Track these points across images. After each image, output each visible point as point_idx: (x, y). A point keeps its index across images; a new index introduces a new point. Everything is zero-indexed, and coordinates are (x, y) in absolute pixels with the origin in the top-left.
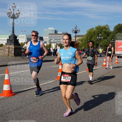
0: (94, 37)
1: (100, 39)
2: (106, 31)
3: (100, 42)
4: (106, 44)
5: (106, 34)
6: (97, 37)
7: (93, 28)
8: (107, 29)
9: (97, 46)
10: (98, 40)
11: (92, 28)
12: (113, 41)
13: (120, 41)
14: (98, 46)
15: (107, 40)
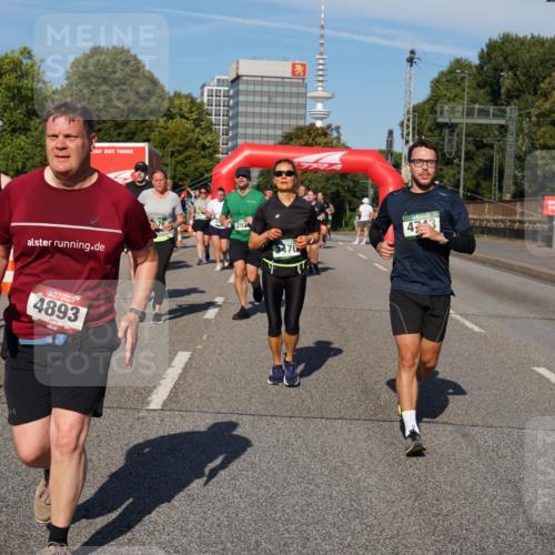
2: (19, 89)
5: (22, 103)
8: (24, 75)
13: (103, 148)
15: (29, 141)
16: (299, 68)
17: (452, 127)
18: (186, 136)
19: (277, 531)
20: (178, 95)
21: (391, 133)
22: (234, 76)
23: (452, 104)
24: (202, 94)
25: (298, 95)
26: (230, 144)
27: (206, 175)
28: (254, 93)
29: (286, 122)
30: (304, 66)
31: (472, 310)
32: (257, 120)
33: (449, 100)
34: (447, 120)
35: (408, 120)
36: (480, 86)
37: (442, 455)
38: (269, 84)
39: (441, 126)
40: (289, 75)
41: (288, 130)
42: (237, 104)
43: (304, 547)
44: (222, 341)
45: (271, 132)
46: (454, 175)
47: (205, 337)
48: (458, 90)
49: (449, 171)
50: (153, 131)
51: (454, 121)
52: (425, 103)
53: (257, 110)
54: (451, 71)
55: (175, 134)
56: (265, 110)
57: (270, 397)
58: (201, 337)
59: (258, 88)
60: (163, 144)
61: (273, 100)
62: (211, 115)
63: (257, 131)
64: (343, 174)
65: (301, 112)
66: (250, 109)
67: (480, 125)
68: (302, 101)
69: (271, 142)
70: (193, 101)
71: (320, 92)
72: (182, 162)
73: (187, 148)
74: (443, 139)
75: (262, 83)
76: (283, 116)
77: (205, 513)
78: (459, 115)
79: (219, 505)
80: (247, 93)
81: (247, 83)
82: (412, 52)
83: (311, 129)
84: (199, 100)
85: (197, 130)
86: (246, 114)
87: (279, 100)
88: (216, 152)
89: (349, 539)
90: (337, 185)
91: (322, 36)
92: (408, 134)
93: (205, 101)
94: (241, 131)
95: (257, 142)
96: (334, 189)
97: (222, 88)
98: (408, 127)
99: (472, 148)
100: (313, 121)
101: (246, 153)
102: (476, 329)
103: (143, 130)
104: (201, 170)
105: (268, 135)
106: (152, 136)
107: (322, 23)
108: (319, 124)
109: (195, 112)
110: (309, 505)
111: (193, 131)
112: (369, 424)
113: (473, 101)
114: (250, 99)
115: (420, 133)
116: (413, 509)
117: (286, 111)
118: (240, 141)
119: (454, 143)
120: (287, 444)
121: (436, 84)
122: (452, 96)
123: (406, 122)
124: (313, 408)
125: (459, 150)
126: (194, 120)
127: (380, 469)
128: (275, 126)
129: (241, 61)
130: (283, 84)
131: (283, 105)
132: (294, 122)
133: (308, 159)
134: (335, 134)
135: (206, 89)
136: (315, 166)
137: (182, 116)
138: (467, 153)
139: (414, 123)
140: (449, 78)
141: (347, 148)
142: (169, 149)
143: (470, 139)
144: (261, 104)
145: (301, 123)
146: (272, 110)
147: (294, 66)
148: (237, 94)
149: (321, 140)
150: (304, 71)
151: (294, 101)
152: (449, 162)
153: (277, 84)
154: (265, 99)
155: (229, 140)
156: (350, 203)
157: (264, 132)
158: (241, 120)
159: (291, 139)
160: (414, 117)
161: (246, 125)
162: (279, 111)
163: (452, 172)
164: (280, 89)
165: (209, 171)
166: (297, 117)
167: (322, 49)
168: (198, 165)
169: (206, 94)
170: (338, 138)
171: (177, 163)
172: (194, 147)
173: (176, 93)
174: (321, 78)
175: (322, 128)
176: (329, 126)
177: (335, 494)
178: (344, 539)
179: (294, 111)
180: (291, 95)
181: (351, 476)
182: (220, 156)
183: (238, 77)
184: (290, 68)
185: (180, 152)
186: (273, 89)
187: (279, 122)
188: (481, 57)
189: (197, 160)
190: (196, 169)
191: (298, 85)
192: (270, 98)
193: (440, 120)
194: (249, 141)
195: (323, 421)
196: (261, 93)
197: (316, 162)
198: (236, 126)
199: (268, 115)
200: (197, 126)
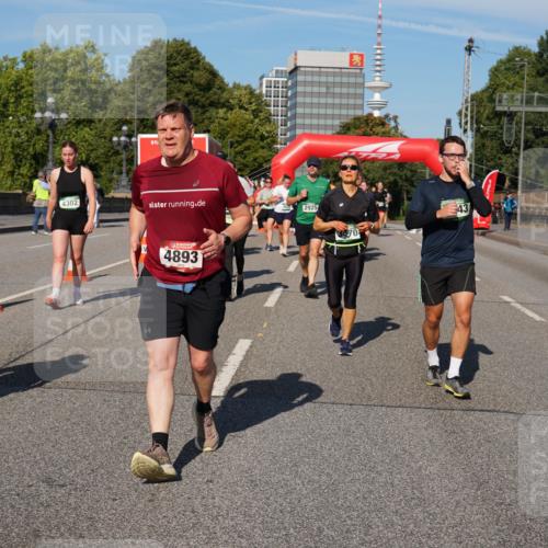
0: (16, 111)
1: (52, 125)
3: (54, 143)
4: (88, 155)
6: (33, 112)
7: (11, 56)
9: (38, 163)
10: (39, 132)
11: (5, 58)
12: (130, 136)
14: (44, 164)
15: (93, 132)
16: (357, 59)
17: (511, 115)
18: (244, 127)
19: (339, 518)
20: (237, 87)
21: (449, 122)
22: (293, 67)
23: (511, 92)
24: (261, 85)
25: (356, 85)
26: (289, 134)
27: (265, 166)
28: (312, 84)
29: (344, 112)
30: (362, 56)
31: (532, 299)
32: (315, 111)
33: (508, 88)
34: (506, 109)
35: (467, 109)
36: (540, 74)
37: (504, 444)
38: (327, 74)
39: (499, 115)
40: (347, 65)
41: (345, 121)
42: (295, 95)
43: (366, 535)
44: (282, 330)
45: (329, 122)
46: (512, 164)
47: (265, 325)
48: (517, 78)
49: (507, 160)
50: (213, 122)
51: (511, 109)
52: (483, 91)
53: (315, 100)
54: (510, 59)
55: (234, 125)
56: (323, 101)
57: (331, 384)
58: (262, 325)
59: (316, 79)
60: (222, 136)
61: (331, 90)
62: (269, 106)
63: (315, 122)
64: (401, 164)
65: (359, 102)
66: (308, 100)
67: (540, 113)
68: (359, 91)
69: (329, 132)
70: (252, 92)
71: (377, 82)
72: (241, 153)
73: (245, 138)
74: (502, 128)
75: (320, 74)
76: (341, 106)
77: (268, 499)
78: (518, 103)
79: (281, 491)
80: (305, 83)
81: (305, 73)
82: (471, 41)
83: (369, 119)
84: (257, 92)
85: (257, 120)
86: (304, 105)
87: (337, 90)
88: (274, 142)
89: (412, 526)
90: (395, 174)
91: (380, 26)
92: (466, 123)
93: (264, 92)
94: (299, 121)
95: (315, 132)
96: (392, 178)
97: (281, 79)
98: (466, 116)
99: (531, 136)
100: (370, 111)
101: (305, 142)
102: (537, 318)
103: (203, 122)
104: (260, 160)
105: (326, 126)
106: (212, 127)
107: (379, 13)
108: (377, 114)
109: (255, 103)
110: (371, 492)
111: (252, 122)
112: (430, 413)
113: (532, 89)
114: (308, 89)
115: (478, 122)
116: (475, 499)
117: (344, 101)
118: (299, 132)
119: (513, 131)
120: (348, 432)
121: (495, 72)
122: (511, 84)
123: (464, 111)
124: (373, 396)
125: (518, 139)
126: (253, 111)
127: (441, 456)
128: (333, 117)
129: (299, 52)
130: (341, 75)
131: (341, 95)
132: (351, 112)
133: (367, 149)
134: (393, 124)
135: (265, 80)
136: (373, 155)
137: (241, 107)
138: (526, 142)
139: (472, 112)
140: (508, 66)
141: (405, 137)
142: (229, 140)
143: (530, 127)
144: (319, 95)
145: (359, 113)
146: (330, 101)
147: (351, 56)
148: (295, 85)
149: (379, 129)
150: (362, 61)
151: (352, 91)
152: (507, 151)
153: (334, 74)
154: (323, 90)
155: (287, 130)
156: (408, 192)
157: (322, 122)
158: (299, 110)
159: (349, 129)
160: (472, 106)
161: (304, 116)
162: (337, 101)
163: (510, 161)
164: (338, 79)
165: (268, 161)
166: (355, 107)
167: (379, 39)
168: (257, 155)
169: (264, 85)
170: (396, 128)
171: (237, 153)
172: (254, 138)
173: (235, 84)
174: (378, 68)
175: (380, 118)
176: (387, 116)
177: (396, 482)
178: (406, 527)
179: (352, 101)
180: (349, 85)
181: (413, 464)
182: (279, 146)
183: (296, 68)
184: (348, 58)
185: (239, 143)
186: (331, 79)
187: (337, 112)
188: (541, 44)
189: (256, 151)
190: (255, 160)
191: (356, 75)
192: (328, 88)
193: (499, 108)
194: (307, 131)
195: (384, 409)
196: (320, 84)
197: (374, 152)
198: (294, 116)
199: (326, 106)
200: (256, 116)
